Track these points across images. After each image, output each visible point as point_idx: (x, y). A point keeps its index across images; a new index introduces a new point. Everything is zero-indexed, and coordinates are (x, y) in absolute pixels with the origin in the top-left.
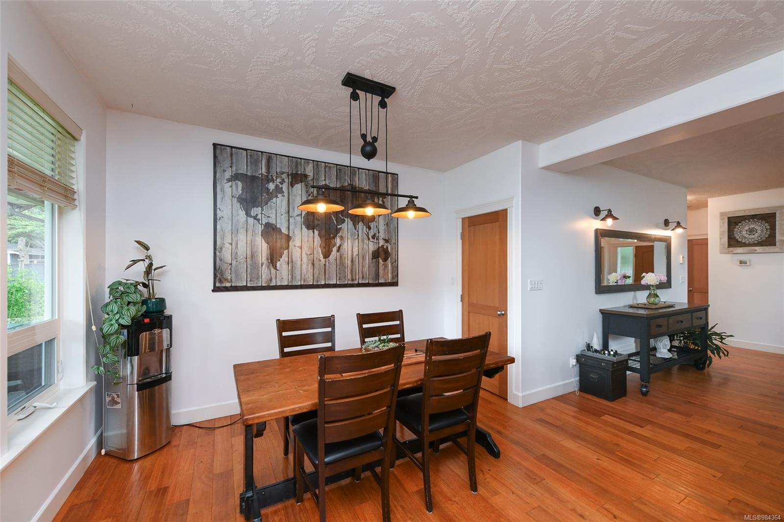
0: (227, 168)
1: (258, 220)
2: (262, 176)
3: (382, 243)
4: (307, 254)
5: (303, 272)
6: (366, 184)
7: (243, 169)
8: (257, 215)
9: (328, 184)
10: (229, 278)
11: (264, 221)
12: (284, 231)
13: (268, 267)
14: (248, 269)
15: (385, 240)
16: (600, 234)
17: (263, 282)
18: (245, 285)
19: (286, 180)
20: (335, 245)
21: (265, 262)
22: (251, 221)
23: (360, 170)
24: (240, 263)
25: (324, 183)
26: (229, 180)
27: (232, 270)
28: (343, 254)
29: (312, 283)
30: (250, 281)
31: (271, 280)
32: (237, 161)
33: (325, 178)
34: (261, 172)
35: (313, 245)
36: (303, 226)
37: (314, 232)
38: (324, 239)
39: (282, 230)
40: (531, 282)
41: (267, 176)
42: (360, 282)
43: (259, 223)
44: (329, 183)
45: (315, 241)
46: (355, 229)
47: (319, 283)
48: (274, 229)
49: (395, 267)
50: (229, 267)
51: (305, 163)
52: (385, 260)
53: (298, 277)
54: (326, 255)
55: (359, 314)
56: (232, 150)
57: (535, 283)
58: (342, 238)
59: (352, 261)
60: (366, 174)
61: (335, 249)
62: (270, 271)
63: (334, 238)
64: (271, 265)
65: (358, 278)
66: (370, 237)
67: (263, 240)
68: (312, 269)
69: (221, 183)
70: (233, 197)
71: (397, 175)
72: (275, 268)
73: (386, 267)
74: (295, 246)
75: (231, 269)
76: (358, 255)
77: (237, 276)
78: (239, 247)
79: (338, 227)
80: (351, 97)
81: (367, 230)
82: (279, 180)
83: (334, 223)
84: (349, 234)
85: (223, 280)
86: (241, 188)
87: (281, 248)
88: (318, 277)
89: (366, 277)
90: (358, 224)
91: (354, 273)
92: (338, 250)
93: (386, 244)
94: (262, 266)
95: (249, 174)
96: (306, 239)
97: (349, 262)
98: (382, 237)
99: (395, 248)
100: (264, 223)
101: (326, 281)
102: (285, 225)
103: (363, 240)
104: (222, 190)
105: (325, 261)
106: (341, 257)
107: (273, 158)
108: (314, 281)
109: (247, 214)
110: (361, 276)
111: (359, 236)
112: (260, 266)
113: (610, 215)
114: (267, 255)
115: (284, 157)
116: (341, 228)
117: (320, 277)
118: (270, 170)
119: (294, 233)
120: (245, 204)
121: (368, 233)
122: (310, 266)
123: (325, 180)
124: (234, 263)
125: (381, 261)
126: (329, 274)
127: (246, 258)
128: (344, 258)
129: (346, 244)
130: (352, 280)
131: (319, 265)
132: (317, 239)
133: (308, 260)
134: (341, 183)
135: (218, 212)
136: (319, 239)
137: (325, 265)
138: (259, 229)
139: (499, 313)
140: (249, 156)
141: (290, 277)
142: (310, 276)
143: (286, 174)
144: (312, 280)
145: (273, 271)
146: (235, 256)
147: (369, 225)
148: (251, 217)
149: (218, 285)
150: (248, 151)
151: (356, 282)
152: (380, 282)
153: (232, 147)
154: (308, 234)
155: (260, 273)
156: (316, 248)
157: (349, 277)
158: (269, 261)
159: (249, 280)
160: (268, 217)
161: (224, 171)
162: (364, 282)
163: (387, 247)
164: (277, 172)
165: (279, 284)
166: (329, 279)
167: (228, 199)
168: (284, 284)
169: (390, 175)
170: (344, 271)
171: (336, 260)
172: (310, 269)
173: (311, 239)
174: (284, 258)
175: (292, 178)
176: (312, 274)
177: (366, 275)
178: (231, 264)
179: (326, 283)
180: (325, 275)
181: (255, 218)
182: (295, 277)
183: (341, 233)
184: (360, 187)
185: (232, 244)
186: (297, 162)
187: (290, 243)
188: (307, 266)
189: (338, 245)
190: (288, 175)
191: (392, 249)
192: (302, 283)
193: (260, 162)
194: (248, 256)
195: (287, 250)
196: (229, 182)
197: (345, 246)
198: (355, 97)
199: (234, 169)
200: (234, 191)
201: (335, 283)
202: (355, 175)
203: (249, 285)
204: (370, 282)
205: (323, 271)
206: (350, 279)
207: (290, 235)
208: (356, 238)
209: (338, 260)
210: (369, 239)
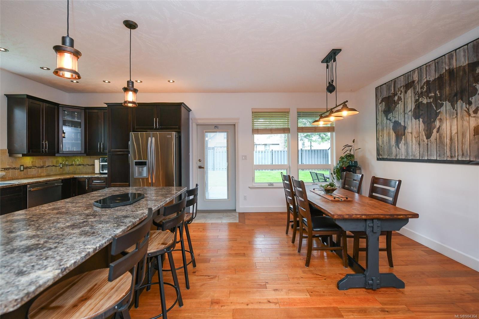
0: (380, 97)
1: (391, 120)
2: (392, 94)
4: (415, 137)
5: (413, 150)
6: (466, 60)
7: (385, 94)
8: (391, 118)
9: (429, 80)
10: (381, 153)
11: (393, 120)
12: (403, 124)
13: (396, 147)
14: (388, 149)
17: (394, 156)
19: (403, 91)
20: (435, 127)
21: (394, 144)
22: (388, 121)
23: (458, 50)
24: (385, 146)
26: (380, 103)
27: (382, 149)
28: (442, 134)
29: (419, 158)
30: (389, 155)
31: (397, 155)
32: (383, 92)
34: (391, 92)
35: (419, 130)
36: (413, 118)
37: (419, 121)
38: (426, 124)
39: (401, 123)
41: (394, 93)
42: (460, 159)
43: (391, 122)
45: (420, 127)
46: (454, 109)
47: (424, 159)
48: (398, 124)
51: (413, 73)
53: (411, 154)
54: (428, 136)
58: (441, 120)
59: (451, 139)
60: (465, 50)
61: (435, 131)
62: (396, 149)
63: (434, 121)
64: (397, 146)
65: (458, 156)
66: (471, 112)
67: (393, 132)
68: (419, 148)
69: (378, 106)
70: (382, 111)
72: (399, 148)
74: (408, 132)
76: (457, 133)
77: (384, 152)
78: (384, 137)
79: (437, 111)
81: (468, 106)
82: (399, 93)
83: (434, 109)
84: (448, 115)
85: (379, 155)
86: (384, 106)
87: (401, 135)
88: (423, 154)
89: (467, 154)
90: (457, 103)
91: (453, 150)
92: (438, 132)
95: (387, 96)
96: (415, 126)
97: (448, 140)
100: (393, 122)
101: (429, 156)
102: (403, 120)
103: (463, 117)
104: (379, 110)
105: (428, 142)
106: (440, 137)
107: (397, 80)
108: (420, 157)
109: (386, 119)
110: (460, 153)
111: (458, 114)
112: (392, 147)
114: (395, 140)
116: (440, 111)
117: (425, 153)
118: (395, 88)
119: (407, 123)
120: (386, 113)
122: (417, 145)
123: (426, 78)
126: (431, 151)
127: (387, 143)
128: (443, 137)
129: (444, 125)
130: (451, 157)
131: (423, 145)
132: (422, 125)
133: (416, 141)
136: (423, 125)
137: (427, 144)
138: (392, 125)
140: (387, 86)
141: (406, 153)
142: (417, 153)
144: (419, 156)
145: (398, 149)
146: (383, 142)
147: (469, 100)
148: (388, 119)
149: (378, 157)
150: (387, 83)
151: (456, 159)
153: (381, 86)
154: (416, 122)
155: (392, 151)
156: (421, 132)
157: (449, 154)
158: (396, 144)
160: (395, 117)
161: (379, 99)
162: (464, 159)
165: (400, 158)
166: (431, 155)
167: (380, 113)
168: (403, 158)
170: (443, 149)
171: (436, 140)
172: (417, 148)
173: (418, 126)
174: (403, 141)
175: (406, 88)
176: (419, 152)
177: (467, 152)
178: (382, 146)
179: (429, 158)
180: (428, 153)
182: (409, 154)
183: (440, 116)
184: (458, 66)
185: (382, 136)
186: (408, 76)
187: (406, 131)
188: (415, 145)
189: (437, 127)
190: (404, 87)
192: (413, 158)
193: (391, 87)
195: (404, 136)
197: (444, 126)
199: (382, 97)
200: (382, 108)
201: (436, 159)
202: (452, 59)
203: (388, 158)
204: (471, 160)
205: (426, 149)
206: (450, 156)
207: (406, 126)
208: (454, 117)
209: (437, 139)
210: (469, 115)
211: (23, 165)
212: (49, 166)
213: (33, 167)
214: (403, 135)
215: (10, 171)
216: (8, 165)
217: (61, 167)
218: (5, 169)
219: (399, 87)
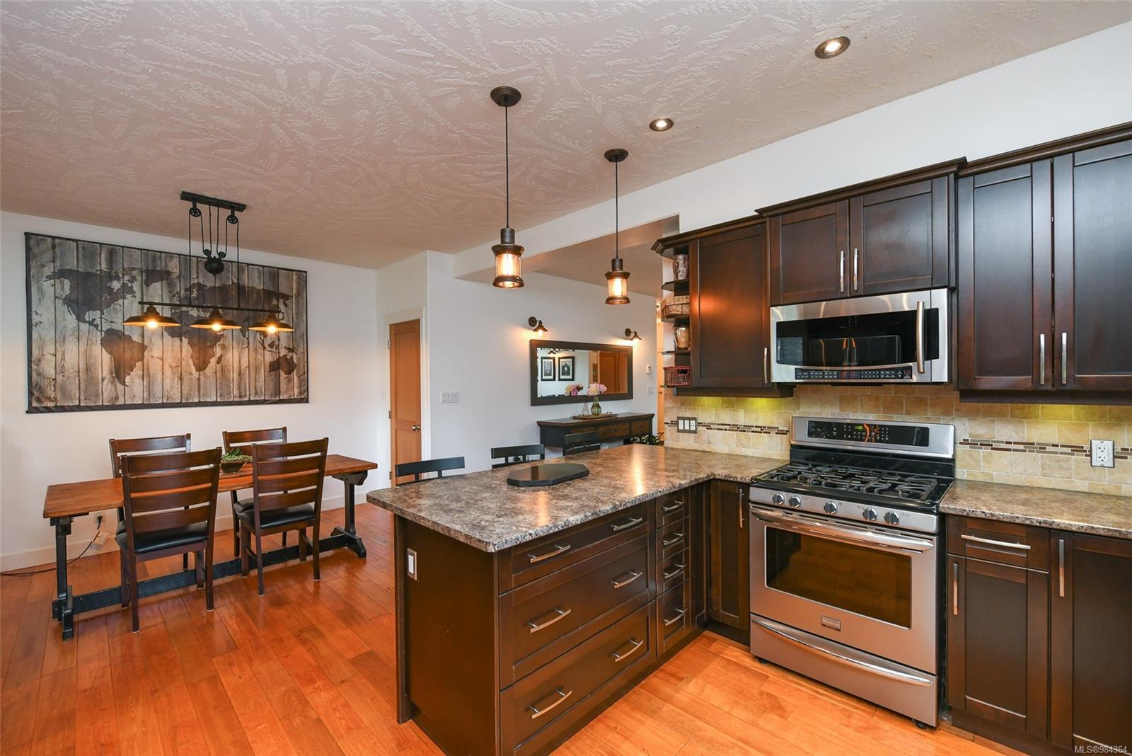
0: (47, 262)
1: (96, 326)
2: (101, 272)
3: (283, 352)
4: (171, 367)
5: (165, 388)
6: (260, 282)
7: (72, 263)
8: (94, 320)
9: (202, 283)
10: (52, 396)
11: (106, 327)
12: (136, 338)
13: (113, 383)
14: (81, 385)
15: (289, 349)
16: (535, 345)
17: (105, 401)
18: (77, 404)
19: (139, 278)
20: (214, 355)
21: (108, 377)
22: (85, 327)
23: (250, 266)
24: (69, 378)
25: (196, 281)
26: (49, 278)
27: (57, 385)
28: (226, 366)
29: (179, 401)
30: (85, 399)
31: (117, 398)
32: (63, 254)
33: (198, 275)
34: (99, 268)
35: (181, 355)
36: (166, 333)
37: (181, 340)
38: (196, 349)
39: (133, 337)
40: (444, 394)
41: (109, 273)
42: (252, 399)
43: (97, 329)
44: (204, 281)
45: (183, 351)
46: (244, 336)
47: (190, 401)
48: (120, 337)
49: (304, 381)
50: (53, 383)
51: (166, 257)
52: (289, 372)
53: (159, 395)
54: (201, 367)
55: (226, 432)
56: (54, 241)
57: (449, 396)
58: (223, 347)
59: (240, 374)
60: (259, 271)
61: (213, 361)
62: (116, 387)
63: (213, 346)
64: (116, 380)
65: (249, 395)
66: (266, 345)
67: (103, 349)
68: (179, 385)
69: (38, 281)
70: (56, 298)
71: (306, 272)
72: (124, 383)
73: (290, 380)
74: (153, 357)
75: (55, 386)
76: (249, 367)
77: (64, 394)
78: (66, 358)
79: (218, 334)
80: (190, 213)
81: (262, 337)
82: (126, 278)
84: (235, 342)
85: (43, 399)
86: (68, 288)
87: (131, 359)
88: (189, 394)
89: (262, 392)
90: (248, 330)
91: (243, 388)
92: (219, 360)
93: (291, 354)
94: (103, 381)
95: (80, 270)
96: (170, 348)
97: (235, 375)
98: (284, 345)
99: (304, 359)
100: (104, 329)
101: (201, 398)
102: (137, 334)
103: (256, 349)
104: (41, 291)
105: (199, 375)
106: (223, 370)
107: (117, 251)
108: (183, 399)
109: (78, 319)
110: (253, 391)
111: (250, 344)
112: (100, 380)
113: (541, 327)
114: (111, 368)
115: (134, 250)
116: (222, 335)
117: (192, 393)
118: (114, 265)
119: (151, 342)
120: (75, 306)
121: (263, 342)
122: (176, 380)
123: (197, 278)
124: (59, 378)
125: (282, 373)
126: (205, 389)
127: (79, 373)
128: (228, 370)
129: (230, 354)
130: (240, 397)
131: (190, 379)
132: (186, 348)
133: (174, 374)
134: (221, 281)
135: (34, 316)
136: (189, 348)
137: (199, 379)
138: (98, 337)
139: (414, 428)
140: (80, 249)
141: (146, 394)
142: (176, 393)
143: (138, 271)
144: (180, 398)
145: (120, 387)
146: (61, 369)
148: (85, 322)
149: (35, 404)
150: (79, 242)
151: (247, 399)
152: (281, 398)
153: (54, 238)
154: (173, 343)
155: (100, 391)
156: (185, 359)
157: (236, 392)
158: (114, 375)
159: (82, 398)
160: (111, 322)
161: (43, 266)
162: (258, 399)
163: (292, 358)
164: (123, 267)
165: (129, 402)
166: (205, 395)
167: (49, 300)
168: (136, 403)
169: (294, 272)
170: (227, 386)
171: (216, 373)
172: (175, 385)
173: (177, 348)
174: (137, 371)
175: (147, 276)
176: (179, 390)
177: (261, 390)
178: (55, 379)
179: (201, 400)
180: (199, 391)
181: (91, 323)
182: (154, 395)
183: (222, 340)
184: (250, 285)
185: (55, 355)
186: (154, 256)
187: (145, 353)
188: (172, 380)
189: (218, 355)
190: (141, 272)
191: (299, 359)
192: (165, 402)
193: (98, 257)
194: (81, 370)
195: (140, 362)
196: (50, 279)
197: (229, 356)
198: (195, 212)
199: (58, 263)
200: (58, 291)
201: (215, 401)
202: (243, 273)
203: (82, 404)
204: (266, 399)
205: (197, 386)
206: (237, 396)
207: (145, 344)
208: (245, 346)
209: (218, 373)
210: (264, 348)
214: (138, 361)
219: (126, 266)
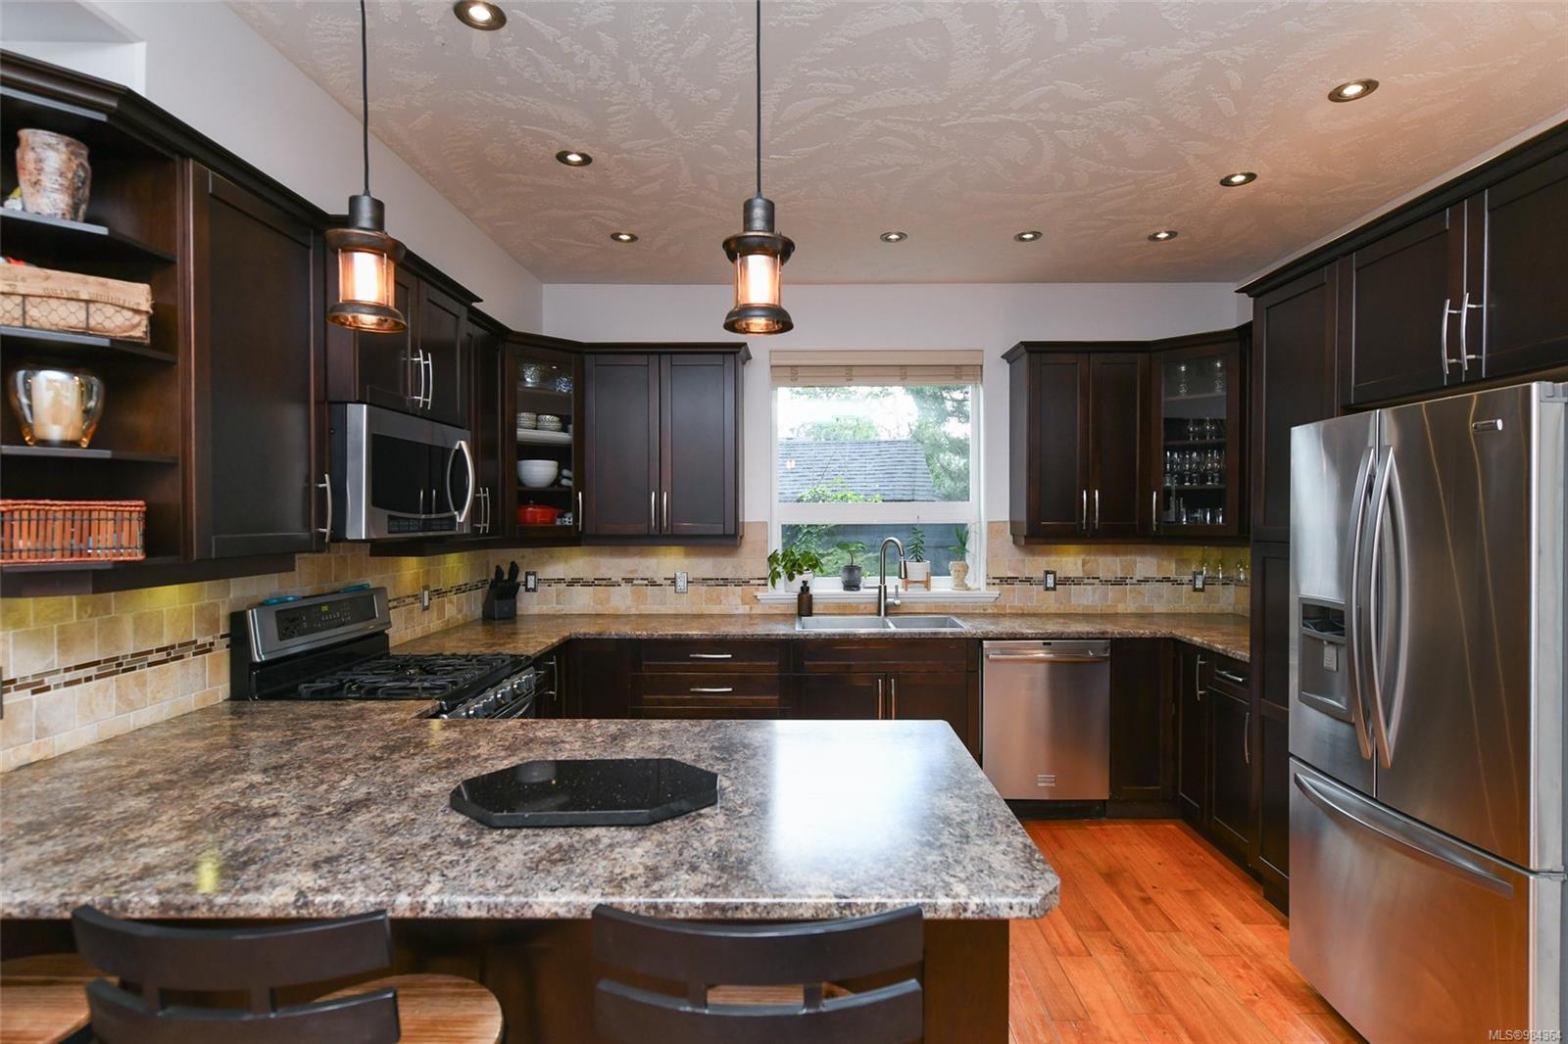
211: (1054, 573)
212: (1146, 580)
213: (1086, 581)
215: (1018, 586)
216: (1009, 569)
217: (1199, 585)
218: (1001, 579)
